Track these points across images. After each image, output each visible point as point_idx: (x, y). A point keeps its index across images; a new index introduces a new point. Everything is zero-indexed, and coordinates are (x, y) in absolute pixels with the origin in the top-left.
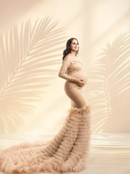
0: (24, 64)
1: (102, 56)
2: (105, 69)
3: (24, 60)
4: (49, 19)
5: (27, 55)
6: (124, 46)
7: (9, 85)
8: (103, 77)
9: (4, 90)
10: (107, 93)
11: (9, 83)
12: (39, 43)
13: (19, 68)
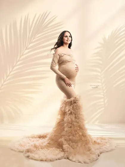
0: (22, 57)
1: (98, 50)
2: (101, 62)
3: (23, 54)
4: (47, 14)
5: (26, 48)
6: (119, 41)
7: (9, 78)
8: (99, 70)
9: (4, 82)
10: (103, 85)
11: (9, 76)
12: (37, 37)
13: (18, 61)
